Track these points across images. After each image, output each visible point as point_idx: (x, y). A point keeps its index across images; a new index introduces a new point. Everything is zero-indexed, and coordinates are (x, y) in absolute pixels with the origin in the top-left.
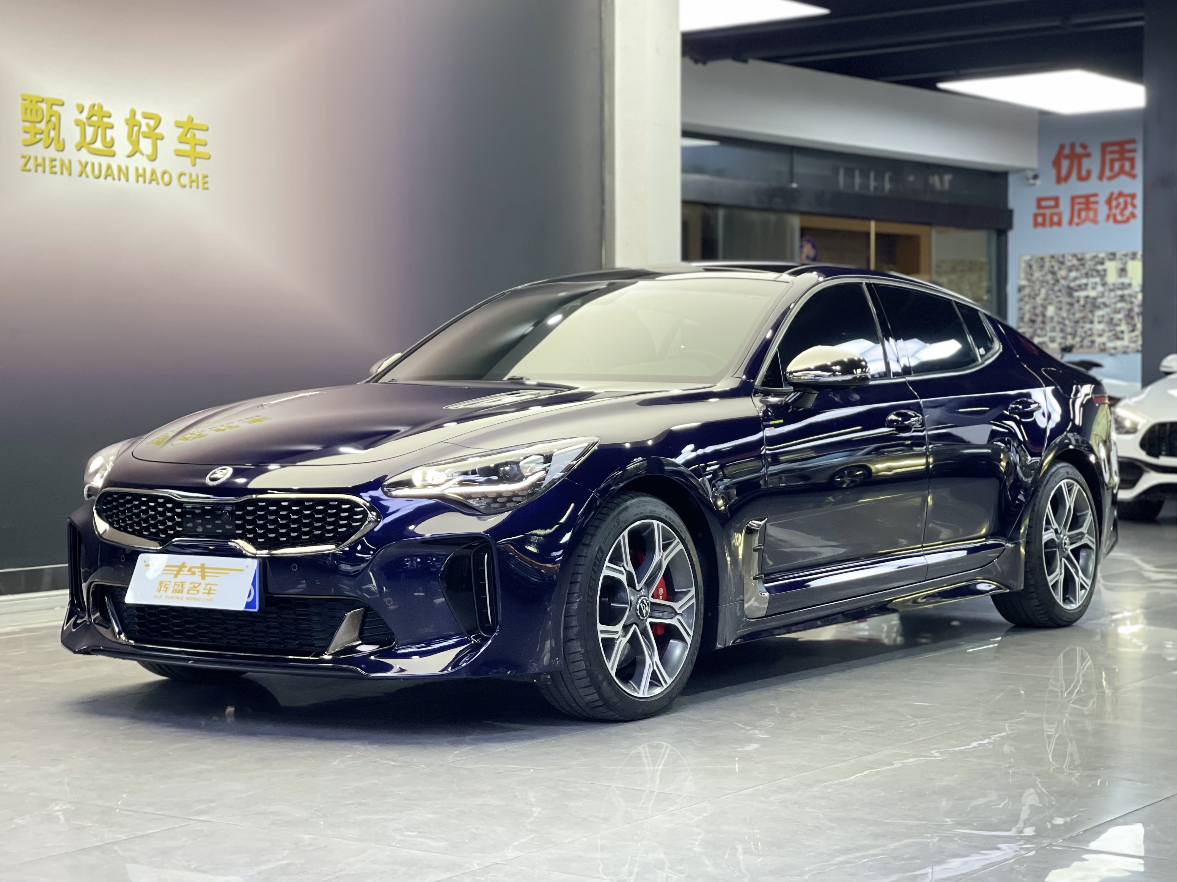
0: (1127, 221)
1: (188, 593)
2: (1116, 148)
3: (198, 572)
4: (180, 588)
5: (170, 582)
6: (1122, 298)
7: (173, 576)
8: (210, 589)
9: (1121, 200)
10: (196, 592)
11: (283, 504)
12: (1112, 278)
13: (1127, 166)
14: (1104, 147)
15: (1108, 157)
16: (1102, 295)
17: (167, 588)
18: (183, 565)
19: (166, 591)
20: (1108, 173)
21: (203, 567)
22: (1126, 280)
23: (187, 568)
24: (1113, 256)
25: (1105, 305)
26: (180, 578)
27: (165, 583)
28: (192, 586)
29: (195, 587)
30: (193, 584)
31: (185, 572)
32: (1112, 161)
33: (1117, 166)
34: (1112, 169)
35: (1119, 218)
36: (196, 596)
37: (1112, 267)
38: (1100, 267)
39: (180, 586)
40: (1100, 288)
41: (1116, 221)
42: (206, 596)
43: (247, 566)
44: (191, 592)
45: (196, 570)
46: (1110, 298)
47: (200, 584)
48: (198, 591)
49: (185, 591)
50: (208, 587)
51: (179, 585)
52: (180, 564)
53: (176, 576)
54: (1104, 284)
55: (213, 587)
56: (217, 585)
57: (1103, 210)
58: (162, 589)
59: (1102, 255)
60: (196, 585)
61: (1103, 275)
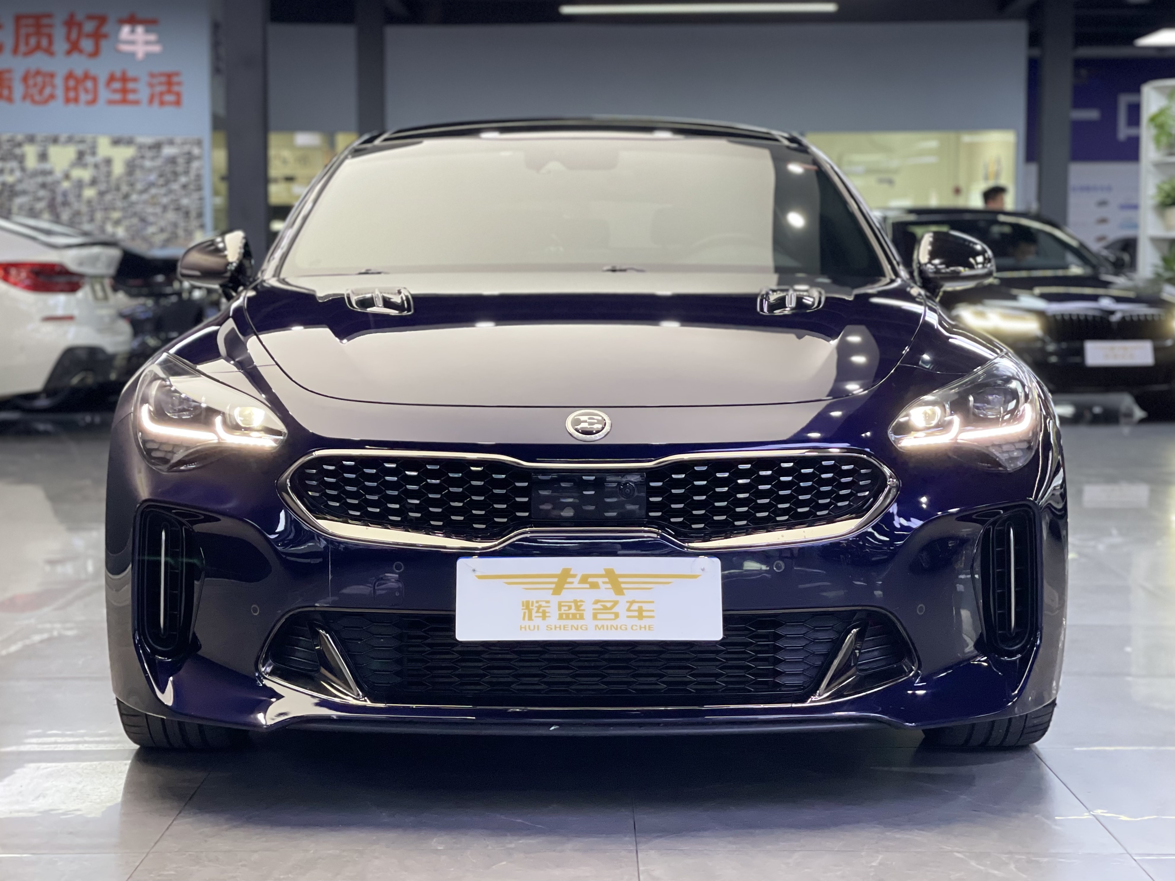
0: (46, 102)
1: (595, 617)
2: (31, 21)
3: (604, 583)
4: (573, 611)
5: (548, 602)
6: (43, 186)
7: (551, 591)
8: (640, 610)
9: (39, 79)
10: (612, 616)
11: (741, 467)
12: (32, 162)
13: (44, 42)
14: (18, 19)
15: (23, 31)
16: (20, 181)
17: (544, 612)
18: (566, 574)
19: (544, 617)
20: (22, 48)
21: (610, 574)
22: (47, 166)
23: (578, 578)
24: (31, 139)
25: (24, 193)
26: (567, 595)
27: (535, 605)
28: (598, 606)
29: (605, 608)
30: (600, 604)
31: (576, 585)
32: (28, 36)
33: (33, 41)
34: (27, 43)
35: (37, 98)
36: (614, 623)
37: (30, 152)
38: (18, 151)
39: (573, 607)
40: (18, 174)
41: (34, 102)
42: (636, 621)
43: (703, 570)
44: (600, 616)
45: (600, 580)
46: (30, 185)
47: (616, 603)
48: (617, 615)
49: (588, 615)
50: (635, 607)
51: (570, 608)
52: (559, 572)
53: (557, 591)
54: (23, 169)
55: (645, 607)
56: (653, 602)
57: (18, 89)
58: (534, 614)
59: (20, 137)
60: (609, 605)
61: (21, 159)
